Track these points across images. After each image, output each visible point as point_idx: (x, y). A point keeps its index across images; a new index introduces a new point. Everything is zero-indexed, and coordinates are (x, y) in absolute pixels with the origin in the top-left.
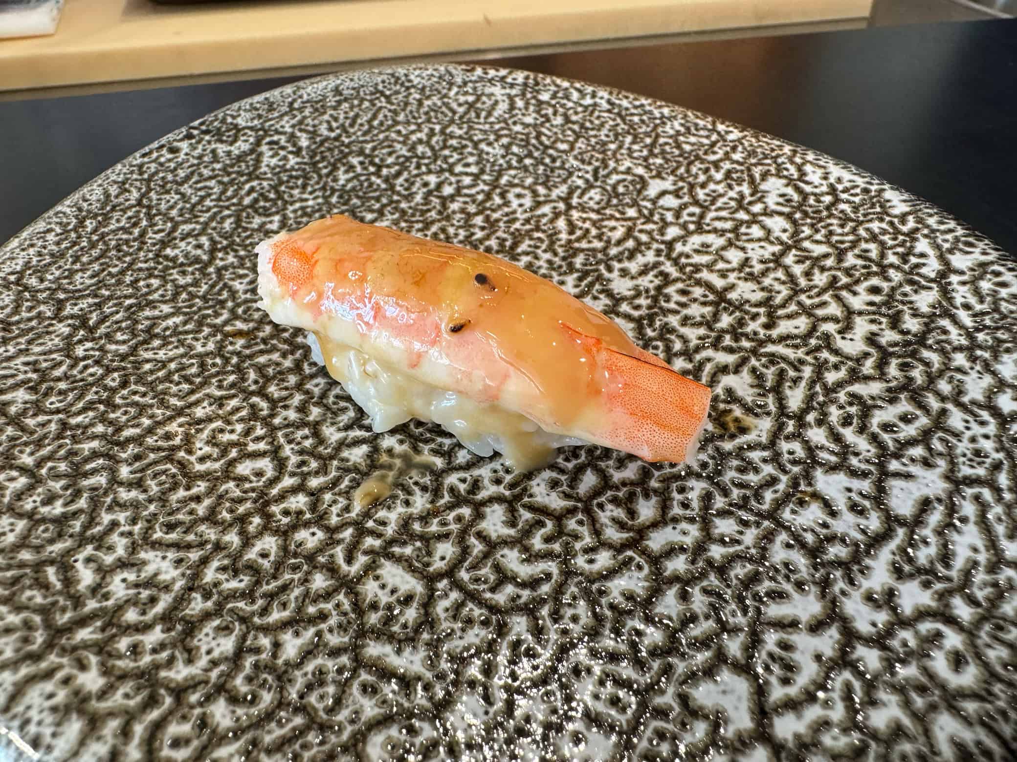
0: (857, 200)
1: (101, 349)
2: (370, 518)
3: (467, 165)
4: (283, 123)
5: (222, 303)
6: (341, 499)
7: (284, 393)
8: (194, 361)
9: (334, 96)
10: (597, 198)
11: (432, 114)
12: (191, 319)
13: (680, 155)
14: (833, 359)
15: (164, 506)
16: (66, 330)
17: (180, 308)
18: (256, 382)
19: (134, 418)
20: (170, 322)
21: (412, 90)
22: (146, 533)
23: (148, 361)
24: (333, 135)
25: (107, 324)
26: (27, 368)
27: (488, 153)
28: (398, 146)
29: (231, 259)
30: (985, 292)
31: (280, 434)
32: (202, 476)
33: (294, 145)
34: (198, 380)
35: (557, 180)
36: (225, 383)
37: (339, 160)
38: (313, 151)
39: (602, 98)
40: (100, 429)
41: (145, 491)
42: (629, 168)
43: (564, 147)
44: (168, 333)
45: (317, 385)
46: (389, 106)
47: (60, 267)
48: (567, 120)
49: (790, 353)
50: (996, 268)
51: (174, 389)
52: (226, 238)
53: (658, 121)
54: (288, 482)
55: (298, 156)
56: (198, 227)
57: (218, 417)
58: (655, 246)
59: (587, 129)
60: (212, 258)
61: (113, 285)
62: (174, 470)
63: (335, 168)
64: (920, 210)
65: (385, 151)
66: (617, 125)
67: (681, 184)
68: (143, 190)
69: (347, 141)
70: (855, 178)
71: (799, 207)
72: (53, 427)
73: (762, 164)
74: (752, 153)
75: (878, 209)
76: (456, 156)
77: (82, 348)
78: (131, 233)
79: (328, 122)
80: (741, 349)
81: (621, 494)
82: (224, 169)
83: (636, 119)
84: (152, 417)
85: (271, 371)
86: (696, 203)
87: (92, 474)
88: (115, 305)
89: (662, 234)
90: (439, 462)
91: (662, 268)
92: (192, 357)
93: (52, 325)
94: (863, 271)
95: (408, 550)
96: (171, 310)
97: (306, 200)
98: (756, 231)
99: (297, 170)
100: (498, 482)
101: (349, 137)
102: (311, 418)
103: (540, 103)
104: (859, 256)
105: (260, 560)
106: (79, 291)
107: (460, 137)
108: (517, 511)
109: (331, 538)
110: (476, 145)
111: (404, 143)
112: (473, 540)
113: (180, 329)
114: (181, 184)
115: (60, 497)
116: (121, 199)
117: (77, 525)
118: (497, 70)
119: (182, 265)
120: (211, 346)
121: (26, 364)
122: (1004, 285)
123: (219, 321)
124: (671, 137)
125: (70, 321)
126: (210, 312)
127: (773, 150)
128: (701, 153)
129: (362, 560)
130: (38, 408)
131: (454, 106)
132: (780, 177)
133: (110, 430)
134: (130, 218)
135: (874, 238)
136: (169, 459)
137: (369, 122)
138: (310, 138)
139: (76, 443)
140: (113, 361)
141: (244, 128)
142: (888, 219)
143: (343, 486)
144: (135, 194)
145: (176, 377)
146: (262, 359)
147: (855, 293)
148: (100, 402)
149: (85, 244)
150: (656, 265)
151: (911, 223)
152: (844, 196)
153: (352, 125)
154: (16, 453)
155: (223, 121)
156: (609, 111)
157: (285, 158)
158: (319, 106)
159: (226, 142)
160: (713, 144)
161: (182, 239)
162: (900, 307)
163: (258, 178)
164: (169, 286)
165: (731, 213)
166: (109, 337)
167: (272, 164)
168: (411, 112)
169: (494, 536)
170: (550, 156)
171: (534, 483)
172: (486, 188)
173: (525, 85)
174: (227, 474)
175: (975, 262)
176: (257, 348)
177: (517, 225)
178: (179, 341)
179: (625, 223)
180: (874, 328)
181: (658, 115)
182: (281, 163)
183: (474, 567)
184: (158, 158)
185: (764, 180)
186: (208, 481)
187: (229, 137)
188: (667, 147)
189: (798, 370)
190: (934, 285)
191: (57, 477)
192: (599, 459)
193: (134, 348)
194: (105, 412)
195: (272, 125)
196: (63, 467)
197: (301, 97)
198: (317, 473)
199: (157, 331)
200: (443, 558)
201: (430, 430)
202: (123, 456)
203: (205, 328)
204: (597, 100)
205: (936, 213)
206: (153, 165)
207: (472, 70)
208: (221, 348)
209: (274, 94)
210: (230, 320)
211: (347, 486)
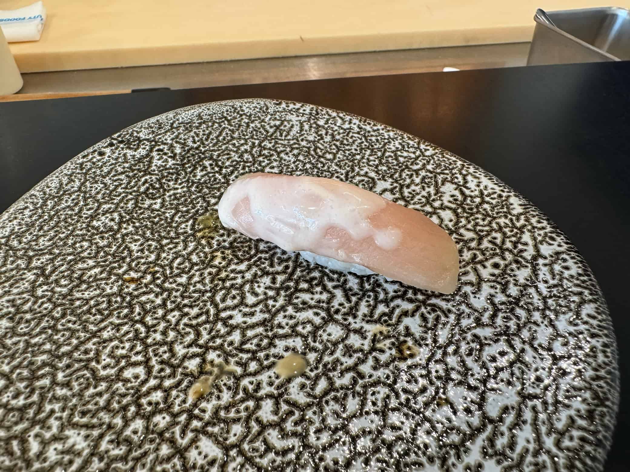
0: (494, 202)
1: (52, 291)
2: (197, 407)
3: (273, 168)
4: (166, 137)
5: (123, 259)
6: (181, 395)
7: (155, 322)
8: (105, 299)
9: (198, 120)
11: (254, 132)
12: (105, 270)
13: (397, 165)
14: (467, 311)
15: (81, 400)
16: (33, 277)
17: (99, 262)
18: (139, 314)
19: (68, 339)
20: (93, 272)
21: (244, 117)
22: (70, 417)
23: (78, 299)
24: (195, 146)
25: (56, 273)
26: (8, 304)
27: (285, 160)
28: (233, 154)
29: (131, 228)
30: (556, 272)
31: (150, 350)
32: (105, 379)
33: (172, 152)
34: (106, 313)
36: (122, 314)
37: (198, 162)
38: (183, 156)
39: (355, 124)
40: (48, 346)
41: (71, 389)
42: (367, 173)
43: (330, 156)
44: (91, 280)
45: (174, 317)
46: (229, 127)
47: (31, 233)
48: (333, 138)
49: (444, 305)
50: (565, 256)
51: (92, 318)
52: (129, 214)
53: (386, 141)
54: (152, 382)
55: (174, 160)
56: (113, 206)
57: (117, 338)
59: (344, 145)
60: (120, 228)
61: (61, 246)
62: (88, 375)
63: (195, 168)
64: (528, 212)
65: (225, 157)
67: (395, 185)
68: (82, 181)
69: (203, 150)
70: (496, 187)
71: (461, 205)
72: (21, 345)
73: (444, 174)
74: (439, 166)
75: (505, 210)
76: (267, 162)
77: (41, 290)
78: (73, 210)
79: (193, 137)
80: (417, 300)
81: (339, 395)
82: (130, 168)
83: (374, 139)
84: (78, 338)
85: (148, 306)
86: (403, 198)
87: (42, 378)
88: (62, 260)
90: (239, 370)
92: (103, 297)
93: (24, 274)
94: (491, 252)
95: (216, 430)
96: (94, 264)
97: (177, 189)
98: (435, 220)
99: (173, 169)
100: (271, 384)
101: (205, 147)
102: (169, 339)
103: (319, 126)
104: (490, 242)
105: (133, 436)
106: (41, 250)
107: (270, 149)
108: (280, 404)
109: (173, 421)
110: (279, 153)
111: (236, 152)
112: (253, 423)
113: (98, 277)
114: (104, 177)
115: (23, 393)
116: (69, 187)
117: (31, 413)
118: (295, 104)
119: (102, 232)
120: (115, 289)
121: (8, 301)
122: (567, 268)
123: (121, 271)
124: (392, 152)
125: (35, 271)
127: (450, 164)
128: (409, 164)
129: (190, 435)
130: (13, 332)
131: (268, 127)
132: (453, 183)
133: (54, 347)
134: (73, 200)
135: (500, 229)
136: (86, 367)
137: (217, 137)
138: (182, 148)
139: (33, 356)
140: (58, 299)
141: (144, 140)
142: (510, 217)
143: (183, 386)
144: (77, 183)
145: (93, 311)
146: (143, 298)
147: (485, 267)
148: (50, 328)
149: (46, 217)
151: (522, 222)
152: (487, 199)
153: (207, 140)
155: (132, 134)
156: (358, 133)
157: (166, 161)
158: (188, 126)
159: (132, 149)
160: (417, 158)
161: (103, 215)
162: (509, 278)
163: (150, 174)
164: (93, 247)
165: (422, 207)
166: (57, 281)
167: (158, 165)
168: (242, 131)
169: (265, 421)
170: (322, 162)
171: (291, 385)
173: (311, 114)
174: (118, 377)
175: (554, 251)
176: (141, 291)
178: (97, 285)
180: (492, 291)
181: (387, 137)
182: (163, 164)
183: (251, 441)
184: (91, 159)
185: (443, 184)
186: (107, 382)
187: (134, 145)
188: (390, 159)
189: (447, 317)
190: (529, 265)
191: (22, 380)
192: (330, 370)
193: (71, 290)
194: (52, 335)
195: (160, 138)
196: (25, 373)
197: (178, 120)
198: (169, 376)
199: (85, 278)
200: (235, 435)
201: (236, 349)
202: (60, 365)
203: (112, 276)
204: (352, 125)
205: (537, 215)
206: (89, 164)
207: (280, 104)
208: (121, 290)
209: (162, 117)
210: (127, 271)
211: (186, 386)
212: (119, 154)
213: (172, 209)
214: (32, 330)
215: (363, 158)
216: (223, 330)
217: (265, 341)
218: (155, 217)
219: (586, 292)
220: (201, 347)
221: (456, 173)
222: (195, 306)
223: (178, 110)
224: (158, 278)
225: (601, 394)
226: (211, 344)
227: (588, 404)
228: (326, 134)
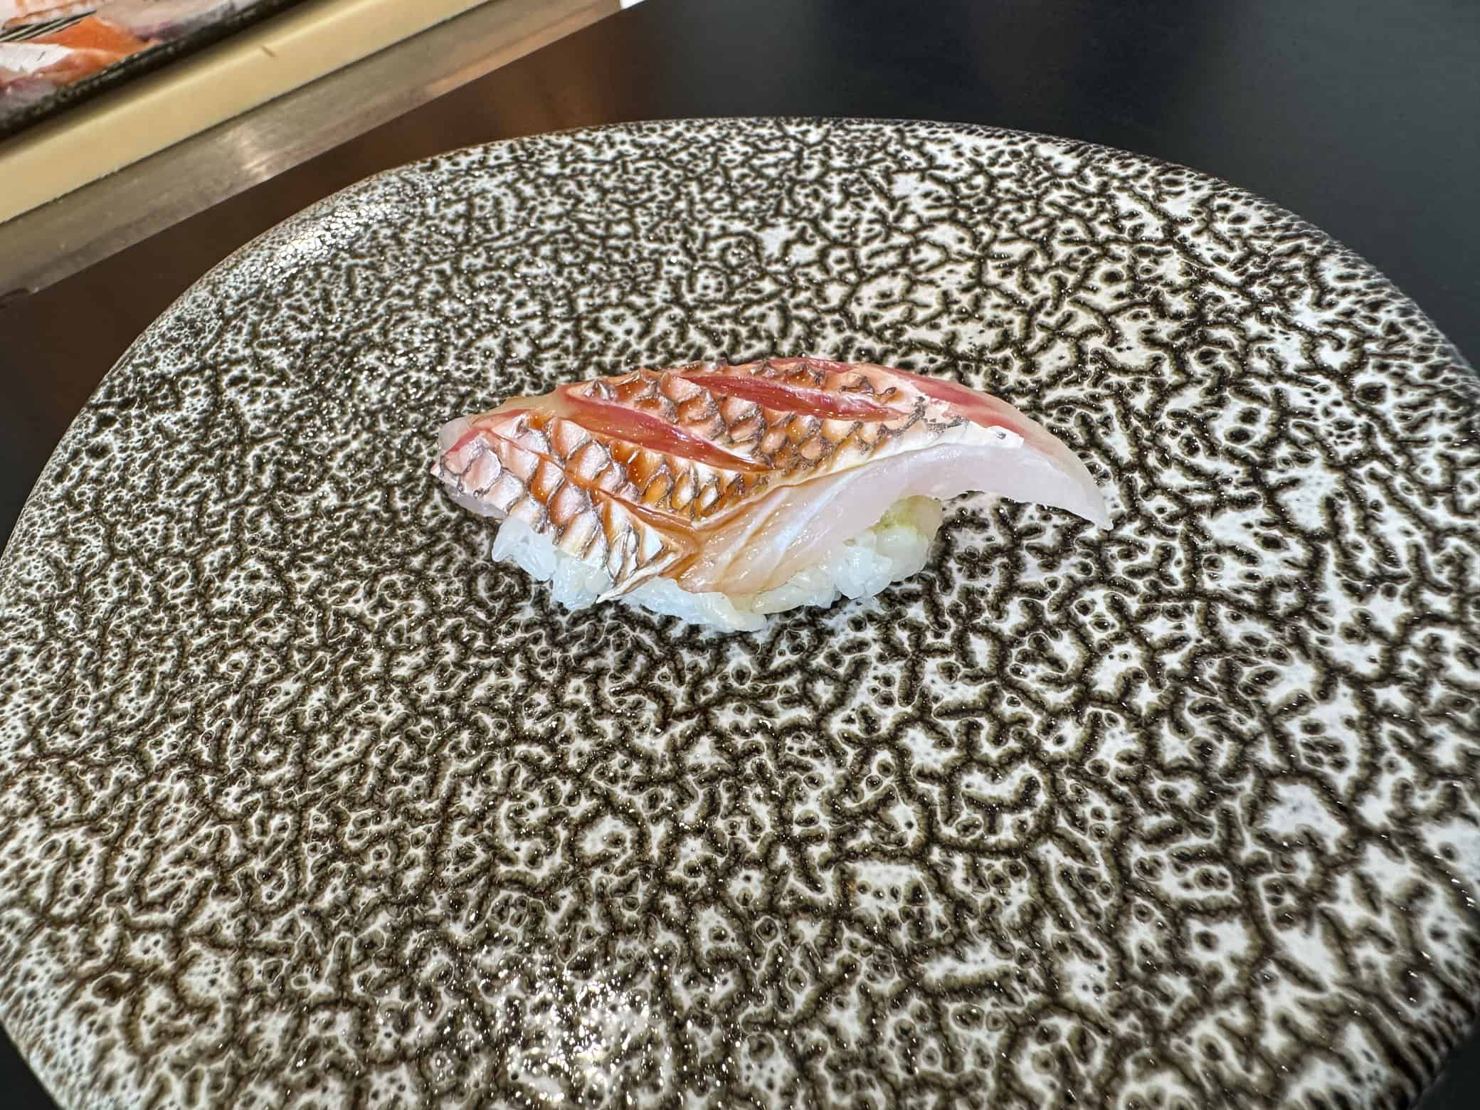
0: (1013, 169)
1: (256, 787)
2: (790, 822)
3: (521, 304)
4: (229, 345)
5: (356, 640)
6: (738, 819)
7: (548, 722)
8: (396, 739)
10: (712, 282)
11: (425, 249)
12: (336, 684)
13: (771, 185)
14: (1127, 380)
15: (550, 947)
16: (183, 786)
17: (307, 677)
18: (501, 726)
19: (398, 855)
20: (313, 702)
24: (313, 334)
25: (231, 748)
26: (184, 868)
27: (535, 277)
28: (414, 314)
29: (314, 575)
30: (1227, 235)
31: (592, 777)
32: (557, 879)
33: (270, 371)
34: (426, 762)
35: (648, 278)
36: (463, 747)
37: (349, 367)
38: (302, 369)
39: (623, 143)
40: (368, 895)
41: (509, 941)
42: (723, 228)
43: (623, 229)
44: (325, 718)
45: (578, 691)
46: (359, 261)
47: (83, 702)
48: (604, 192)
49: (1072, 392)
50: (1219, 201)
51: (408, 790)
52: (281, 548)
53: (712, 149)
54: (659, 832)
55: (288, 386)
56: (229, 549)
57: (497, 797)
58: (828, 319)
59: (634, 193)
60: (288, 586)
61: (184, 689)
62: (516, 895)
63: (352, 382)
64: (1091, 158)
65: (400, 329)
66: (667, 173)
67: (799, 225)
68: (102, 531)
69: (338, 335)
70: (992, 142)
71: (956, 203)
72: (306, 926)
73: (874, 162)
74: (852, 152)
75: (1045, 174)
76: (499, 298)
77: (230, 799)
78: (139, 603)
79: (293, 318)
81: (1026, 647)
82: (197, 449)
83: (683, 156)
84: (417, 842)
85: (504, 701)
86: (835, 243)
87: (421, 957)
88: (216, 716)
89: (825, 301)
90: (804, 713)
91: (857, 345)
92: (388, 736)
93: (155, 789)
94: (1084, 258)
95: (866, 837)
96: (299, 685)
97: (345, 444)
98: (929, 254)
99: (301, 407)
100: (887, 701)
101: (337, 328)
102: (610, 737)
103: (552, 179)
104: (1066, 242)
105: (722, 945)
106: (144, 722)
107: (485, 269)
108: (937, 724)
109: (771, 872)
110: (512, 271)
111: (418, 306)
112: (922, 786)
113: (336, 705)
114: (151, 497)
115: (413, 1009)
116: (80, 561)
117: (470, 1035)
118: (467, 154)
119: (254, 614)
120: (399, 709)
121: (177, 862)
122: (1240, 219)
123: (375, 667)
124: (742, 165)
126: (351, 661)
127: (873, 138)
128: (793, 173)
129: (828, 877)
130: (258, 914)
131: (445, 226)
132: (907, 172)
133: (384, 888)
134: (118, 581)
135: (1066, 212)
136: (494, 884)
137: (349, 295)
138: (286, 352)
139: (356, 931)
141: (179, 375)
142: (1064, 182)
143: (725, 801)
144: (95, 544)
145: (394, 773)
146: (479, 692)
147: (1094, 290)
148: (333, 858)
149: (86, 650)
150: (848, 342)
151: (1094, 180)
152: (996, 170)
153: (329, 309)
154: (296, 988)
155: (138, 375)
156: (643, 157)
157: (273, 396)
158: (263, 300)
159: (166, 407)
160: (799, 155)
161: (222, 577)
162: (1153, 287)
163: (255, 441)
164: (265, 653)
165: (885, 240)
166: (248, 763)
167: (259, 413)
168: (396, 258)
169: (938, 768)
170: (617, 249)
171: (927, 680)
172: (568, 326)
173: (516, 159)
174: (582, 866)
175: (1194, 202)
176: (459, 681)
177: (644, 361)
178: (350, 722)
179: (771, 304)
180: (1143, 324)
182: (271, 406)
183: (950, 815)
184: (83, 474)
185: (890, 182)
186: (567, 884)
187: (165, 397)
188: (748, 181)
189: (1099, 410)
190: (1170, 247)
191: (381, 987)
192: (971, 616)
193: (301, 762)
194: (352, 869)
195: (216, 355)
196: (375, 971)
197: (228, 297)
198: (681, 801)
199: (308, 722)
200: (910, 825)
201: (760, 679)
202: (437, 911)
203: (367, 687)
204: (619, 147)
205: (1111, 156)
206: (85, 487)
207: (434, 165)
208: (413, 703)
209: (185, 306)
210: (389, 660)
211: (730, 799)
212: (144, 432)
213: (370, 490)
214: (297, 884)
215: (692, 202)
216: (704, 662)
217: (805, 635)
218: (348, 525)
219: (1305, 243)
220: (687, 715)
221: (898, 152)
222: (601, 648)
223: (213, 275)
224: (473, 638)
225: (1460, 393)
226: (703, 699)
227: (1455, 419)
228: (580, 186)
